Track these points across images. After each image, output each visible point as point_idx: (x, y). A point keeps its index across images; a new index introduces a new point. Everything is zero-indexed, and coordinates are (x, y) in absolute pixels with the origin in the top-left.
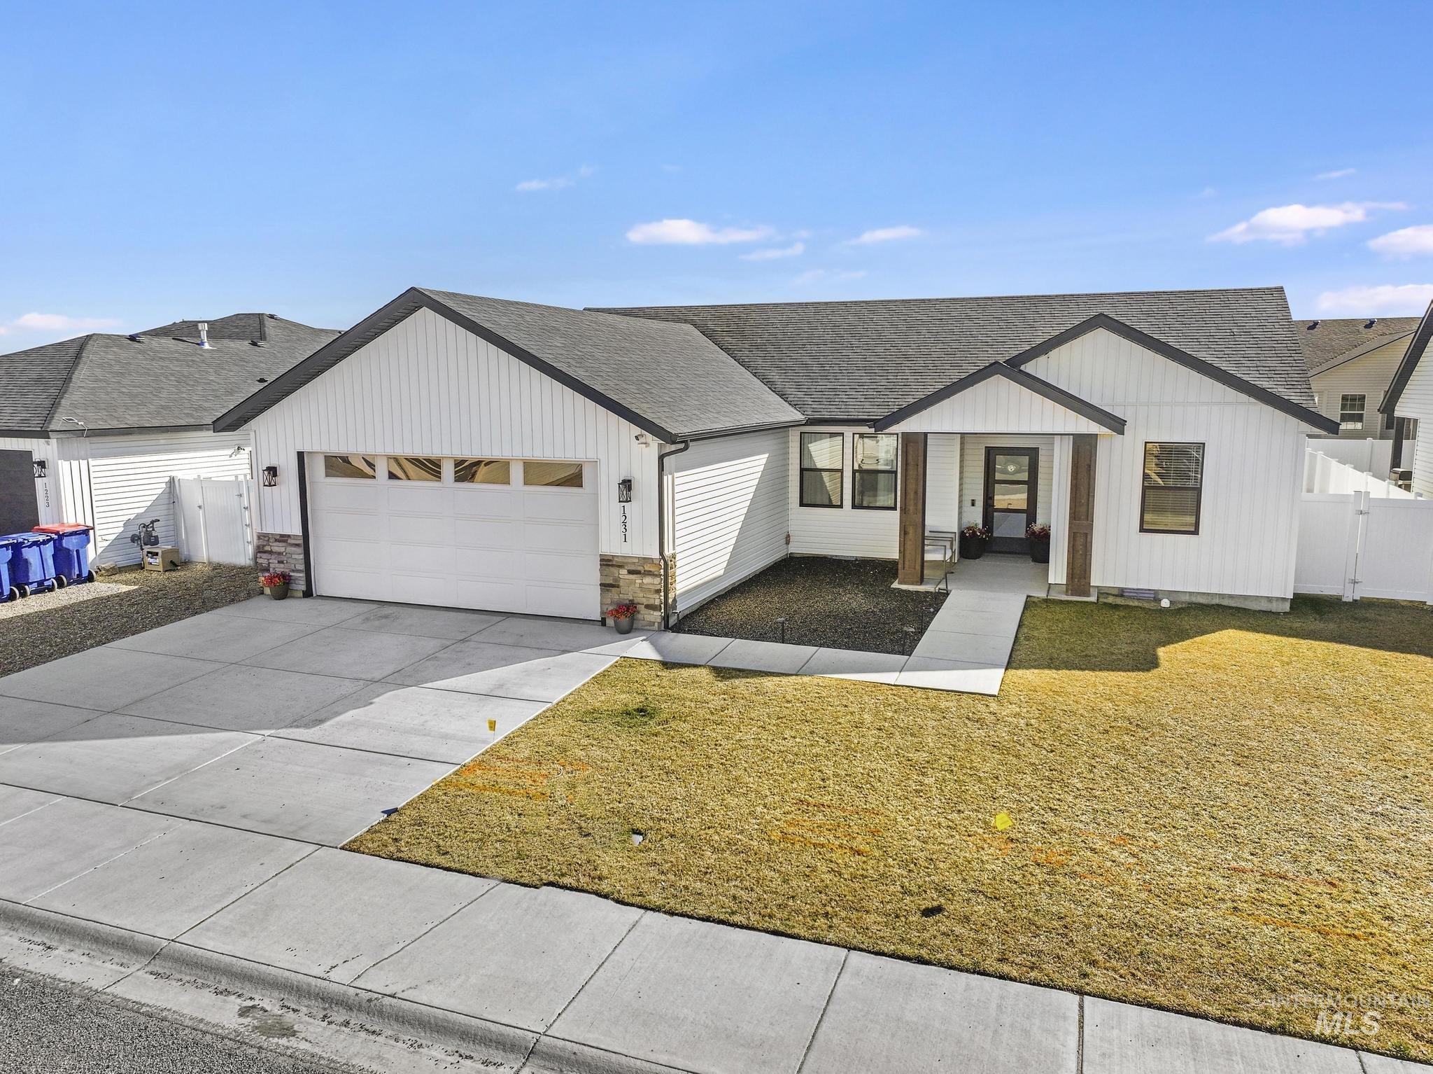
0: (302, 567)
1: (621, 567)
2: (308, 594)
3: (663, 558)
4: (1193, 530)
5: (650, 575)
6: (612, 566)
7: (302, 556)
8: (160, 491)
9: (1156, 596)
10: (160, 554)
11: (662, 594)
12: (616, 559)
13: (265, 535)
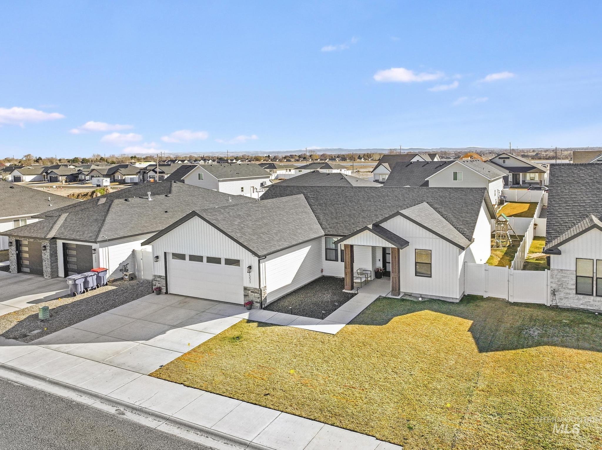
0: (165, 285)
2: (167, 293)
3: (260, 288)
4: (429, 276)
5: (257, 293)
7: (165, 282)
8: (130, 254)
9: (416, 296)
10: (128, 275)
11: (260, 298)
12: (248, 288)
13: (155, 276)
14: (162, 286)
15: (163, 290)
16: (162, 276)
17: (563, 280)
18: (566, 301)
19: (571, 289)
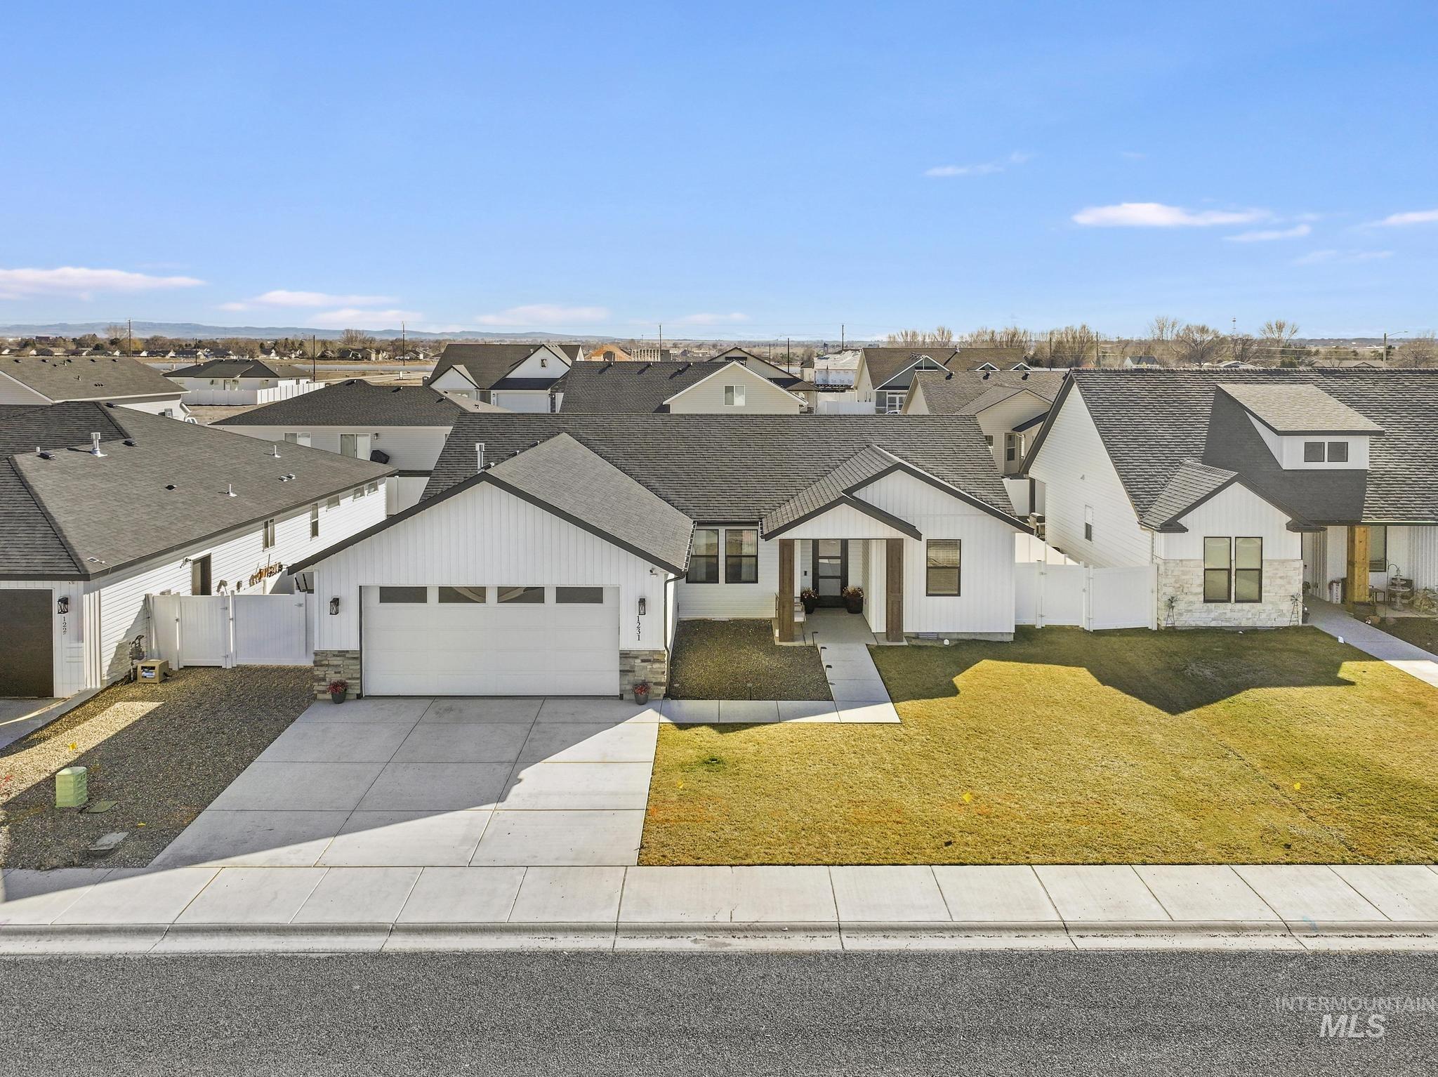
0: (355, 675)
1: (636, 657)
3: (667, 649)
4: (956, 593)
5: (660, 662)
6: (630, 657)
7: (354, 667)
8: (139, 609)
9: (938, 637)
10: (157, 669)
12: (632, 653)
13: (323, 652)
14: (350, 679)
15: (352, 687)
16: (347, 651)
17: (1184, 579)
18: (1188, 616)
19: (1196, 594)
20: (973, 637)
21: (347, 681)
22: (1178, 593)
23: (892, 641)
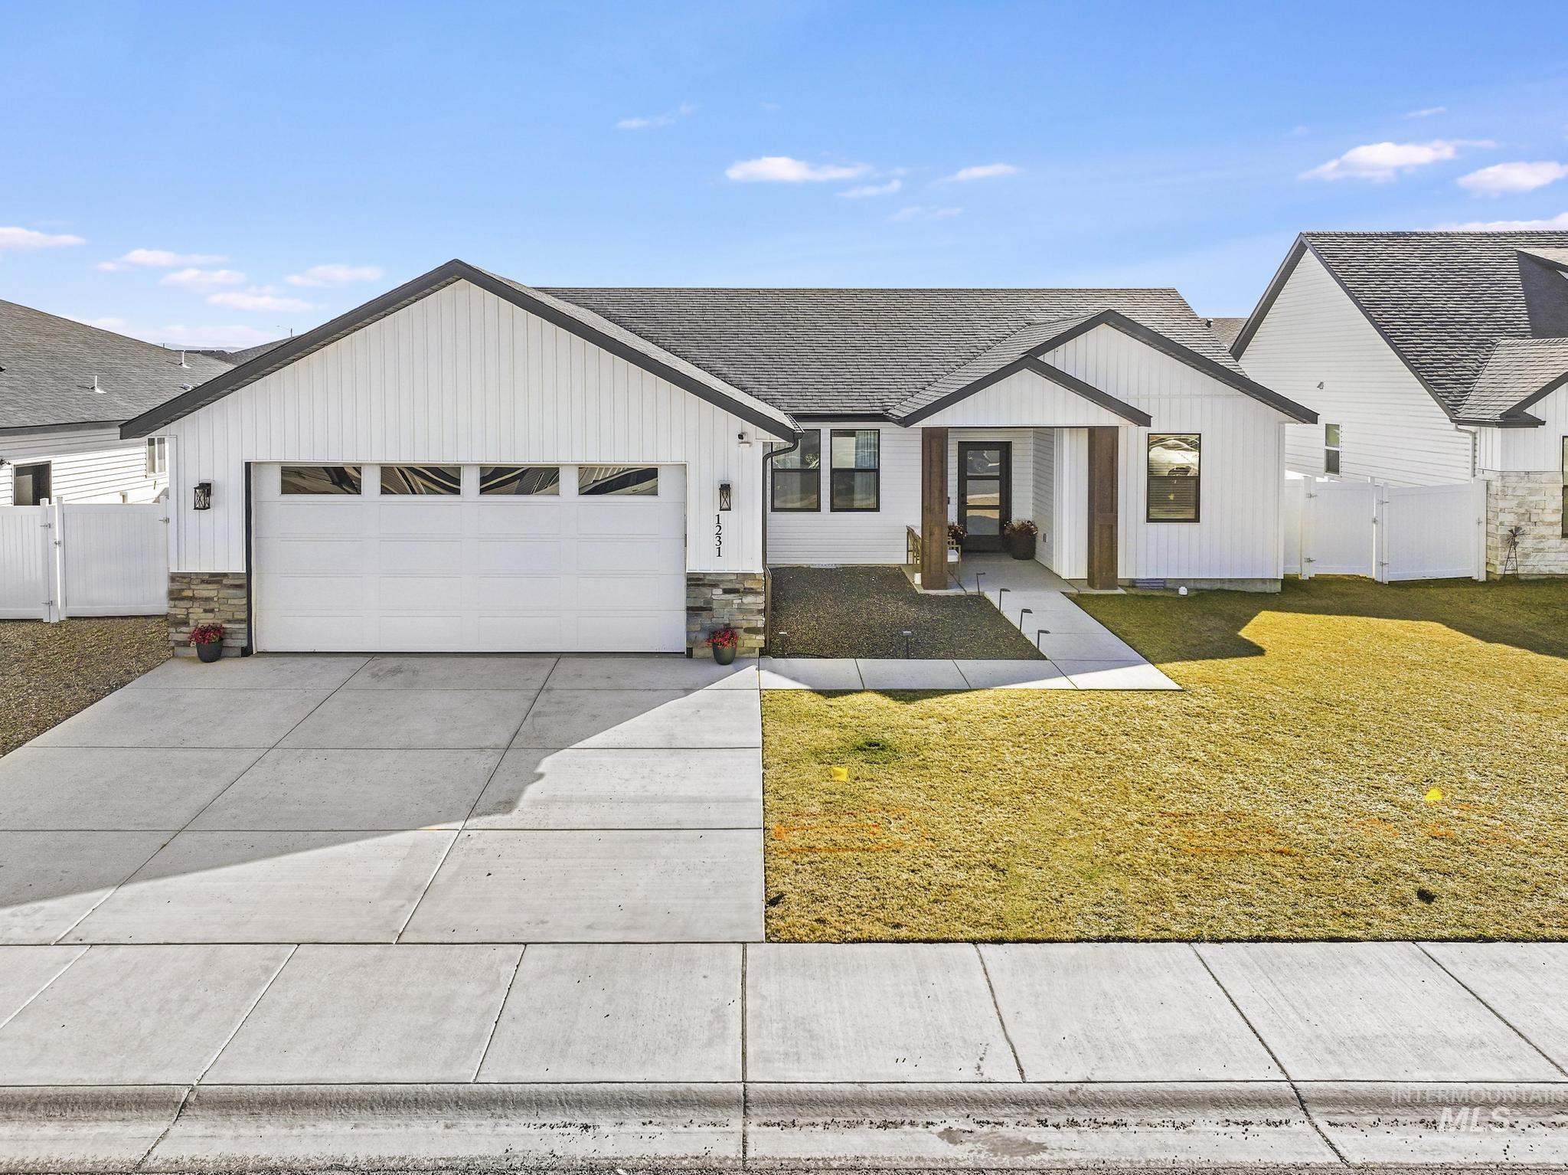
0: (238, 616)
1: (715, 585)
3: (766, 573)
4: (1195, 517)
5: (752, 593)
6: (704, 585)
7: (238, 601)
9: (1167, 586)
11: (765, 614)
12: (708, 577)
13: (183, 576)
14: (229, 621)
15: (233, 636)
16: (225, 575)
17: (1531, 502)
18: (1538, 558)
19: (1551, 524)
20: (1218, 586)
21: (224, 625)
22: (1523, 523)
23: (1101, 588)
